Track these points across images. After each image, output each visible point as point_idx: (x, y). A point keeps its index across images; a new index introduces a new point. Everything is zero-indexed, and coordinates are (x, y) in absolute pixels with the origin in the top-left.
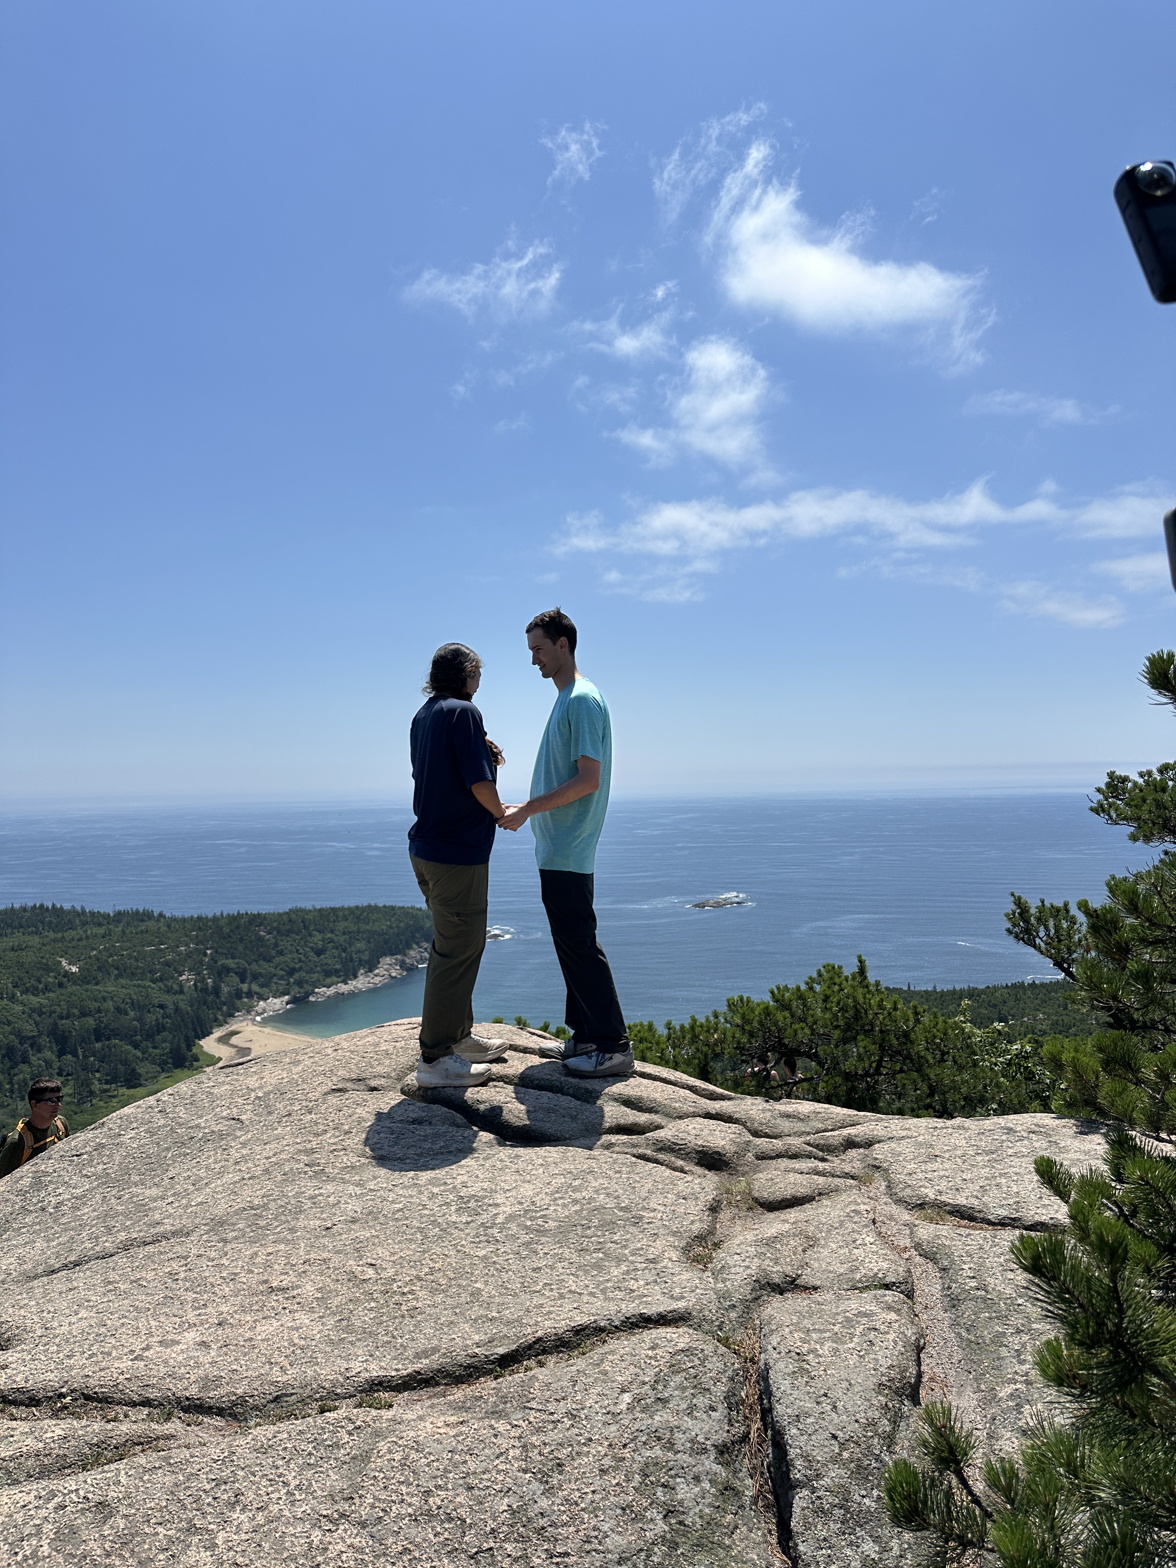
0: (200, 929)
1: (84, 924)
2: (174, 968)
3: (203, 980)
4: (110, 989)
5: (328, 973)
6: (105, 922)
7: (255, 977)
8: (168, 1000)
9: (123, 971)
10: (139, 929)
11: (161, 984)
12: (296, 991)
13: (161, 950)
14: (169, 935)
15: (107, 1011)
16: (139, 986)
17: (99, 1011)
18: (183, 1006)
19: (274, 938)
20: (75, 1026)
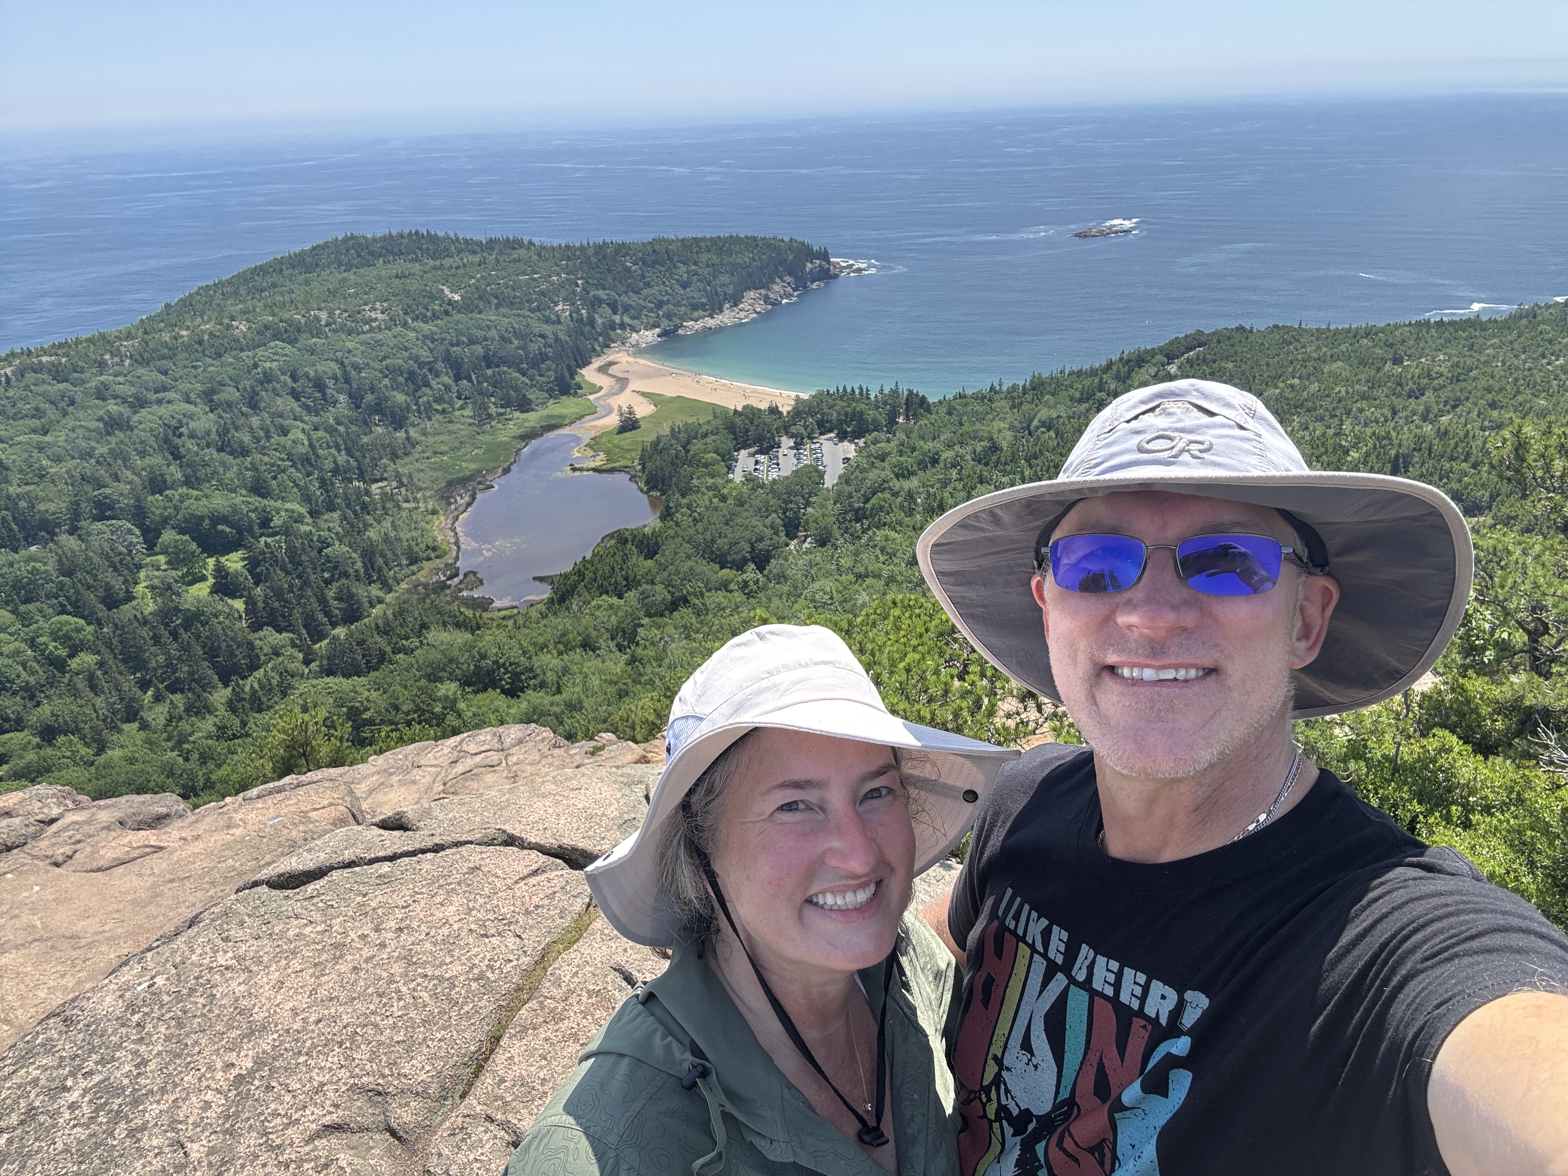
0: (569, 258)
1: (460, 251)
2: (548, 297)
3: (578, 311)
4: (494, 318)
5: (695, 307)
6: (478, 249)
7: (626, 309)
8: (547, 329)
9: (502, 301)
10: (512, 258)
11: (538, 314)
12: (665, 323)
13: (534, 279)
14: (541, 264)
15: (493, 339)
16: (519, 315)
17: (486, 339)
18: (563, 336)
19: (640, 269)
20: (467, 353)
